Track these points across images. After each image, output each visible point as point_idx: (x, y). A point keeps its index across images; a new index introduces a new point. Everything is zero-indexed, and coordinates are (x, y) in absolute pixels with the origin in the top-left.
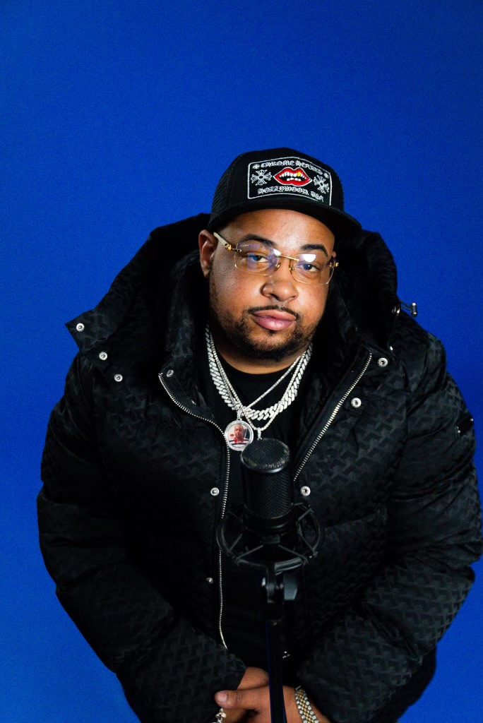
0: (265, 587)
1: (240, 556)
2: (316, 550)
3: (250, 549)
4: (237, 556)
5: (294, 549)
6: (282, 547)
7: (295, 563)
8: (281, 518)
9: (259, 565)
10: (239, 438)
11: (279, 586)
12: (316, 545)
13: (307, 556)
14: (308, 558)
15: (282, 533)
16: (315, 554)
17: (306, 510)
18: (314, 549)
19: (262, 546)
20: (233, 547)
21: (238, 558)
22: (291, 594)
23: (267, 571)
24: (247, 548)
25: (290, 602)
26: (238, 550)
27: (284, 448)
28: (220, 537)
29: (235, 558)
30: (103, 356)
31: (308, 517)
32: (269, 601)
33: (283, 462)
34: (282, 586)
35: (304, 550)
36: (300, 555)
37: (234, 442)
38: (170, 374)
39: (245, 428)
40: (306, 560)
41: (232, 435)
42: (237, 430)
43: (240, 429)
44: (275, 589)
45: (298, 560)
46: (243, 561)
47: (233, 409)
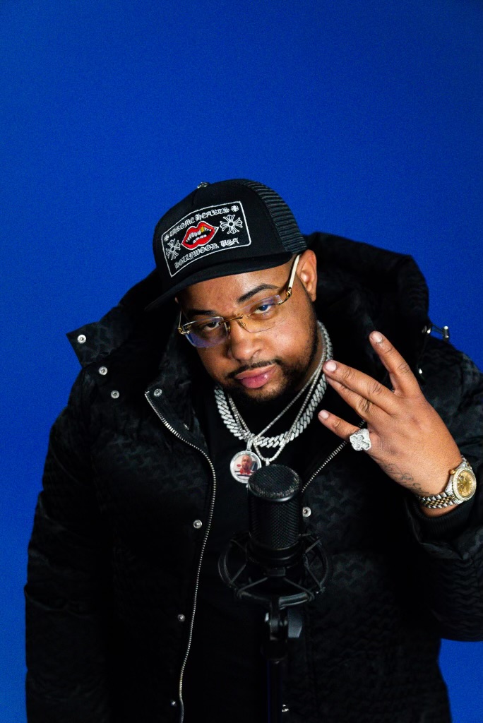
0: (267, 623)
1: (244, 588)
2: (324, 585)
3: (254, 581)
4: (240, 588)
5: (300, 582)
6: (287, 580)
7: (300, 598)
8: (288, 549)
9: (261, 599)
10: (245, 469)
11: (283, 622)
12: (324, 580)
13: (314, 591)
14: (315, 594)
15: (288, 565)
16: (322, 590)
17: (315, 542)
18: (321, 584)
19: (266, 579)
20: (235, 578)
21: (240, 590)
22: (295, 632)
23: (271, 606)
24: (250, 580)
25: (294, 640)
26: (240, 582)
27: (293, 475)
28: (222, 567)
29: (237, 591)
30: (103, 371)
31: (315, 549)
32: (272, 638)
33: (292, 491)
34: (286, 623)
35: (311, 585)
36: (306, 590)
37: (239, 473)
38: (158, 393)
39: (253, 460)
41: (239, 466)
42: (245, 461)
43: (248, 461)
44: (279, 625)
45: (305, 595)
46: (245, 594)
47: (241, 438)
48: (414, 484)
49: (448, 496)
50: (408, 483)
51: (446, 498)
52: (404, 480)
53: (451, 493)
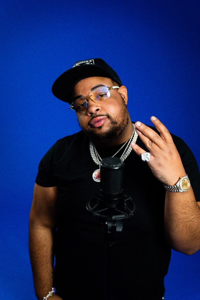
0: (107, 225)
1: (97, 212)
3: (101, 210)
5: (122, 211)
6: (116, 209)
7: (122, 217)
9: (105, 216)
10: (98, 176)
11: (114, 224)
14: (129, 215)
15: (117, 202)
18: (132, 212)
19: (107, 209)
20: (93, 208)
21: (95, 213)
22: (119, 229)
25: (119, 232)
26: (95, 210)
31: (129, 200)
32: (109, 232)
33: (120, 165)
34: (115, 225)
36: (125, 213)
37: (96, 178)
40: (128, 216)
41: (96, 175)
42: (98, 173)
44: (112, 226)
45: (124, 216)
46: (97, 214)
47: (97, 164)
48: (166, 181)
49: (177, 187)
50: (163, 180)
51: (176, 188)
52: (161, 179)
53: (178, 186)
